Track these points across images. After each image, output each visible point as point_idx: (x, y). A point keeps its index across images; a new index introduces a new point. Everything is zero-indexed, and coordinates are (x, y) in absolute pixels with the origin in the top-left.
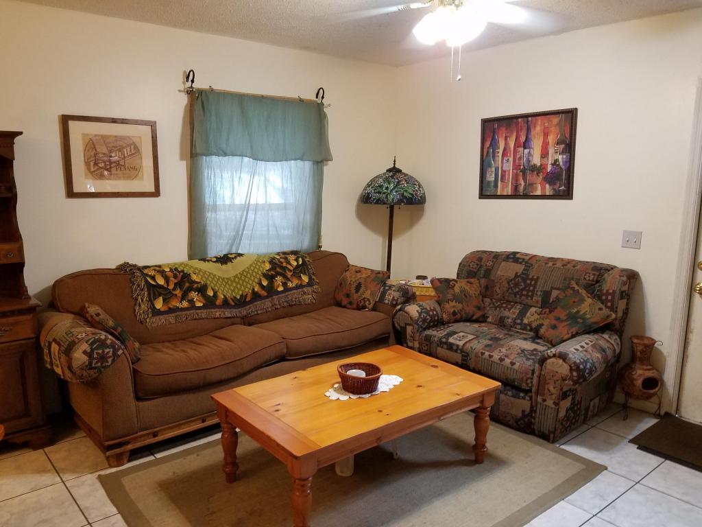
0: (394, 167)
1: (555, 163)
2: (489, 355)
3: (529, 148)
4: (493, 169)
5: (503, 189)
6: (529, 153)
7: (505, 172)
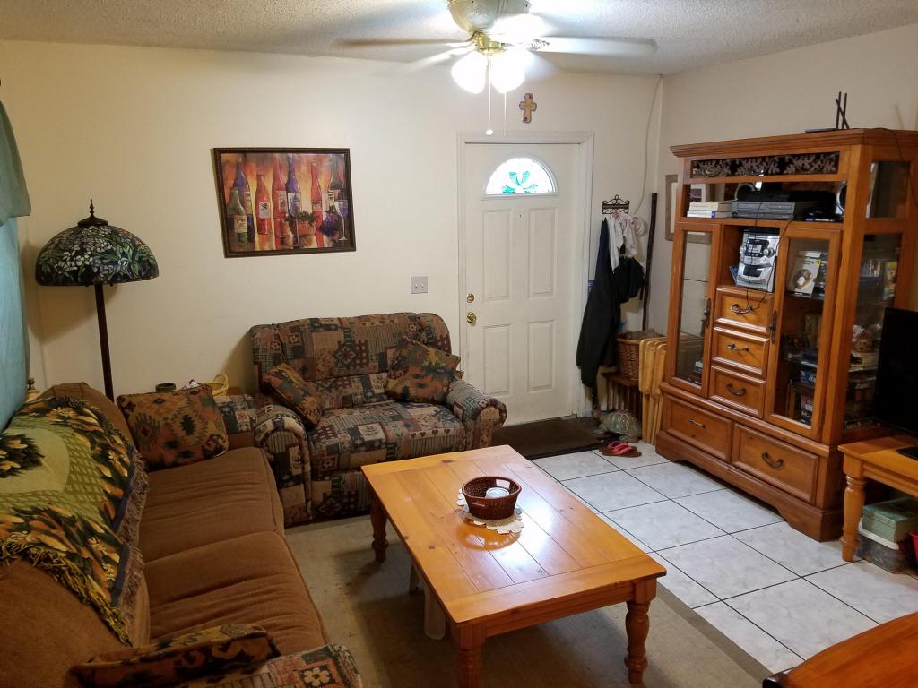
0: (92, 217)
1: (331, 209)
2: (421, 433)
3: (295, 191)
4: (245, 218)
5: (263, 243)
6: (295, 198)
7: (263, 221)
